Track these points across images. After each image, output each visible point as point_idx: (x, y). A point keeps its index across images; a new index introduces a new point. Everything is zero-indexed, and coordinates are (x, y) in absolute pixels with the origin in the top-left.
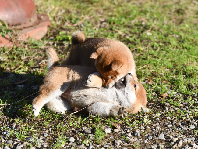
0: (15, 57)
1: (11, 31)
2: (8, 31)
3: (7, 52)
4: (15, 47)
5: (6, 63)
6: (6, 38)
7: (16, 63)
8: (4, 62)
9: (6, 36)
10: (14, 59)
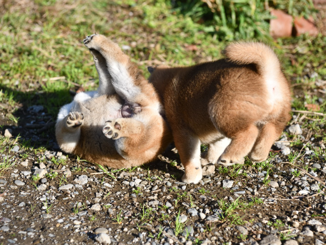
0: (320, 50)
1: (317, 11)
2: (312, 11)
3: (309, 41)
4: (320, 35)
5: (306, 57)
6: (309, 21)
7: (320, 58)
8: (303, 55)
9: (309, 18)
10: (317, 51)
